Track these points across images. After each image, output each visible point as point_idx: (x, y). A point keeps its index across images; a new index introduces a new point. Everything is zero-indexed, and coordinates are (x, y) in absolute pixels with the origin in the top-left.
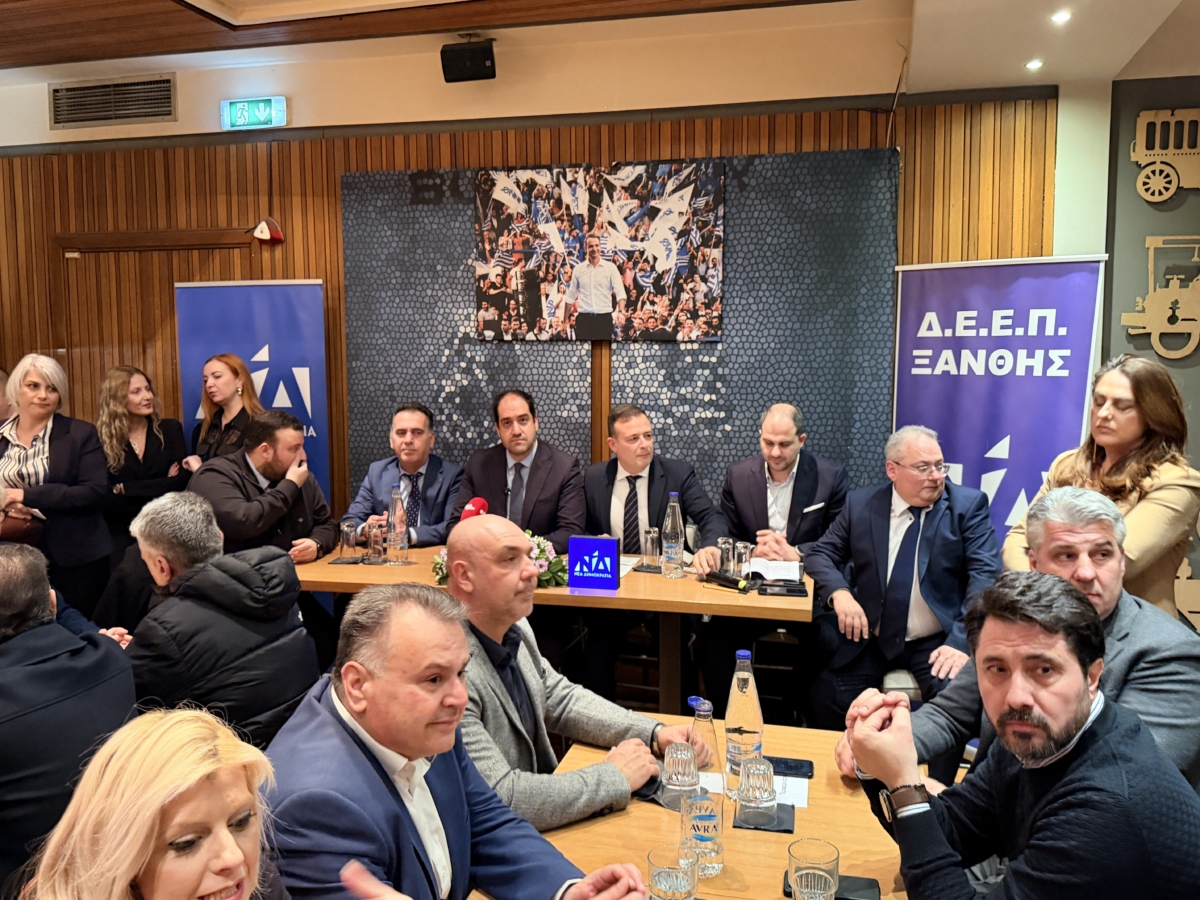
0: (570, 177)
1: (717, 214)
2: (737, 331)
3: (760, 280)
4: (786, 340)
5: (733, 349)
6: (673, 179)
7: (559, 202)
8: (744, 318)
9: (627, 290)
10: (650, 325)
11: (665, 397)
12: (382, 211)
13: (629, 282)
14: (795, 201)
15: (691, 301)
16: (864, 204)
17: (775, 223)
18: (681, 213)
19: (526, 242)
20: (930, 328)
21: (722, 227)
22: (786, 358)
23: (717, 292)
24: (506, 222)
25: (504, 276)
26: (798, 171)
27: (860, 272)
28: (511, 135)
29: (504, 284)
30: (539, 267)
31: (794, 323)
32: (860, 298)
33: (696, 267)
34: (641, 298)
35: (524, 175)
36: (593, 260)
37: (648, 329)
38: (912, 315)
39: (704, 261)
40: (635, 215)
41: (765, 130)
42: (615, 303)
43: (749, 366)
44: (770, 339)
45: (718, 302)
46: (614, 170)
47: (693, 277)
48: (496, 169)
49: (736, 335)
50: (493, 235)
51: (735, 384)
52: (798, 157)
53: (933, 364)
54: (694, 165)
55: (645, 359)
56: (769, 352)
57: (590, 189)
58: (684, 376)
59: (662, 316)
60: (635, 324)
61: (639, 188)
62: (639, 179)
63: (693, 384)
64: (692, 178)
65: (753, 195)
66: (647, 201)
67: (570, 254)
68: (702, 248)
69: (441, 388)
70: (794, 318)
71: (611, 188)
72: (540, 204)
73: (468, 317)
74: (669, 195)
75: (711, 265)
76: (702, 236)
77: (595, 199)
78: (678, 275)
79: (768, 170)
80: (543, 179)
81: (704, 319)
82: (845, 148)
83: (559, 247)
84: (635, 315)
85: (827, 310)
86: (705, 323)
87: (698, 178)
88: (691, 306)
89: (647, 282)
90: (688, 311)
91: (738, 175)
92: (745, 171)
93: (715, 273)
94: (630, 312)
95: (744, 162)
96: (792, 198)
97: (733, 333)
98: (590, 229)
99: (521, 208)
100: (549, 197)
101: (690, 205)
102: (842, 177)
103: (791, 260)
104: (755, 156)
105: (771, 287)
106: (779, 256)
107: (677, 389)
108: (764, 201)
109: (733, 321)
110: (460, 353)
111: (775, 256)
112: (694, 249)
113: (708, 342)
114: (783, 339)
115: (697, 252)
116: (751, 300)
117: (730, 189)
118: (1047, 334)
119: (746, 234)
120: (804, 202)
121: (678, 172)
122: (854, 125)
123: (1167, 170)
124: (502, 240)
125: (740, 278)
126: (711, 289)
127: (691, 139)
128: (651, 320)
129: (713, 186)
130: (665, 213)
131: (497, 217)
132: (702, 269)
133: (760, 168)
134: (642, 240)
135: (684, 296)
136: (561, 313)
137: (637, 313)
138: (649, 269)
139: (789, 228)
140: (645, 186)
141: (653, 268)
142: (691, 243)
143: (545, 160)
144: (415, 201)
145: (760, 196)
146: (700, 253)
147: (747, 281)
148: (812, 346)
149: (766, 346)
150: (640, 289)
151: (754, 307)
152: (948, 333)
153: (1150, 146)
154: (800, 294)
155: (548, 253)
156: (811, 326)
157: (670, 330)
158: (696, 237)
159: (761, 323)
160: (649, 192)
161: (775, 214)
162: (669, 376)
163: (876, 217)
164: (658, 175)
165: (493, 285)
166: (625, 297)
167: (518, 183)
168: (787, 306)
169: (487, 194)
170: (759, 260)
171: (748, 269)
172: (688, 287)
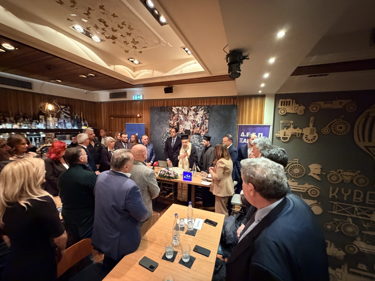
0: (184, 108)
1: (208, 114)
3: (214, 125)
4: (218, 135)
6: (201, 109)
7: (183, 112)
8: (212, 131)
9: (193, 126)
12: (156, 113)
13: (193, 125)
14: (220, 113)
16: (232, 114)
19: (177, 118)
20: (243, 135)
21: (208, 117)
22: (218, 138)
23: (207, 127)
24: (174, 115)
25: (174, 123)
26: (221, 108)
27: (231, 125)
28: (176, 101)
29: (174, 124)
30: (179, 122)
35: (177, 107)
36: (188, 121)
37: (196, 132)
40: (194, 114)
42: (191, 128)
45: (207, 129)
46: (191, 107)
47: (203, 124)
48: (173, 106)
50: (172, 117)
53: (243, 141)
54: (204, 106)
55: (196, 137)
56: (216, 137)
57: (187, 110)
59: (198, 130)
60: (194, 132)
61: (195, 110)
64: (204, 108)
65: (213, 112)
66: (196, 112)
67: (184, 120)
69: (164, 140)
71: (191, 110)
72: (180, 112)
73: (168, 129)
74: (200, 111)
76: (205, 118)
77: (188, 111)
78: (201, 124)
79: (216, 108)
80: (180, 108)
81: (205, 131)
82: (229, 104)
83: (182, 119)
90: (203, 130)
91: (211, 108)
93: (207, 124)
95: (212, 106)
98: (187, 116)
99: (177, 112)
101: (203, 113)
102: (228, 109)
104: (214, 105)
105: (216, 127)
106: (217, 122)
109: (210, 132)
110: (167, 135)
116: (213, 129)
117: (210, 110)
119: (212, 118)
120: (222, 113)
121: (201, 107)
122: (230, 101)
123: (284, 109)
124: (174, 118)
125: (211, 125)
127: (204, 102)
129: (207, 110)
130: (199, 114)
131: (173, 114)
132: (205, 123)
134: (195, 118)
135: (202, 127)
136: (182, 129)
139: (219, 117)
141: (197, 123)
142: (203, 119)
143: (181, 105)
144: (161, 111)
145: (215, 112)
146: (205, 121)
150: (195, 126)
153: (281, 105)
154: (221, 128)
156: (223, 133)
159: (214, 132)
161: (217, 115)
163: (234, 116)
164: (198, 108)
165: (172, 125)
167: (176, 109)
169: (171, 110)
171: (213, 123)
172: (203, 126)
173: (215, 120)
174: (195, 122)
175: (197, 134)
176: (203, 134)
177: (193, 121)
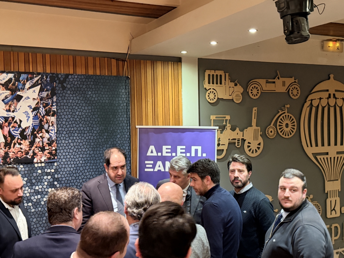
1: (53, 100)
2: (64, 156)
3: (74, 132)
4: (87, 159)
5: (62, 165)
6: (29, 82)
8: (67, 149)
9: (6, 137)
10: (18, 155)
11: (27, 192)
13: (6, 133)
15: (41, 142)
17: (80, 105)
18: (34, 99)
20: (152, 152)
22: (87, 168)
23: (54, 138)
26: (89, 83)
31: (90, 151)
33: (43, 126)
34: (13, 142)
37: (17, 157)
38: (144, 146)
39: (47, 122)
40: (9, 99)
41: (71, 62)
43: (70, 172)
44: (80, 159)
45: (55, 143)
49: (64, 158)
53: (154, 167)
56: (80, 165)
58: (38, 180)
60: (10, 155)
61: (10, 85)
62: (10, 80)
63: (42, 184)
64: (39, 82)
65: (69, 92)
66: (15, 92)
68: (46, 116)
70: (90, 149)
74: (27, 90)
75: (51, 125)
76: (46, 111)
78: (34, 129)
81: (48, 151)
84: (10, 151)
85: (104, 145)
86: (48, 153)
87: (42, 82)
88: (41, 144)
89: (17, 133)
90: (40, 147)
91: (61, 83)
92: (65, 81)
93: (53, 129)
94: (7, 149)
95: (64, 77)
96: (87, 95)
97: (62, 157)
101: (39, 95)
103: (88, 123)
105: (79, 135)
107: (34, 187)
108: (74, 95)
109: (62, 151)
111: (80, 120)
112: (42, 116)
113: (49, 163)
114: (85, 159)
115: (43, 118)
116: (70, 141)
117: (58, 88)
119: (67, 110)
120: (92, 97)
121: (31, 78)
125: (64, 131)
126: (51, 136)
128: (19, 153)
129: (50, 87)
130: (25, 98)
132: (46, 126)
133: (71, 80)
134: (13, 111)
137: (11, 149)
138: (17, 126)
139: (86, 108)
140: (14, 84)
141: (20, 126)
142: (40, 114)
146: (45, 119)
147: (68, 132)
148: (98, 161)
149: (78, 162)
151: (72, 144)
152: (160, 154)
153: (209, 83)
156: (98, 152)
157: (30, 157)
158: (42, 111)
159: (75, 152)
160: (16, 87)
161: (79, 102)
162: (29, 181)
164: (21, 79)
166: (4, 141)
168: (87, 144)
170: (73, 122)
171: (68, 126)
173: (76, 117)
174: (12, 125)
175: (19, 164)
176: (41, 159)
177: (6, 121)
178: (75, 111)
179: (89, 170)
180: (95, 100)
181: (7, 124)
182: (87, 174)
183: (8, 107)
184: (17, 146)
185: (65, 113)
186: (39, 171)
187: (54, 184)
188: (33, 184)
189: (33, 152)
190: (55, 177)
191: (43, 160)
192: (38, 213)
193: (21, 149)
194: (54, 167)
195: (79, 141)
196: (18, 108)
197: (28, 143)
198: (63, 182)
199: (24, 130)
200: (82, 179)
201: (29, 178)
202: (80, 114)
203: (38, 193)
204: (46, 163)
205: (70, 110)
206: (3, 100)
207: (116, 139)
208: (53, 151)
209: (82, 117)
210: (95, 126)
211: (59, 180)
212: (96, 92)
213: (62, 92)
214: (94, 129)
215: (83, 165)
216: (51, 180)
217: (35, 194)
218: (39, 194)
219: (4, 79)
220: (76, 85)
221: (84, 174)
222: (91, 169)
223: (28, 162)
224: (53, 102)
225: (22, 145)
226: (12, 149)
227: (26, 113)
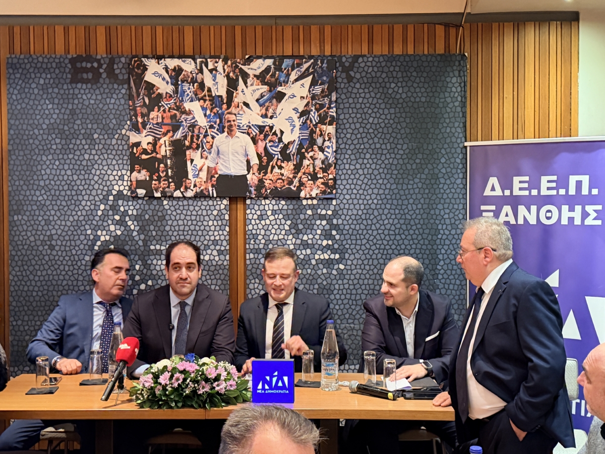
0: (211, 66)
1: (331, 99)
2: (348, 190)
3: (365, 151)
4: (386, 198)
5: (345, 204)
6: (295, 71)
7: (202, 85)
8: (353, 180)
9: (259, 156)
10: (278, 185)
11: (291, 242)
12: (44, 88)
13: (261, 150)
14: (390, 91)
15: (311, 166)
16: (442, 95)
17: (375, 107)
18: (302, 98)
19: (173, 117)
20: (493, 189)
21: (335, 109)
22: (386, 211)
23: (331, 160)
24: (156, 100)
25: (154, 144)
26: (392, 69)
27: (440, 146)
28: (159, 30)
29: (154, 150)
30: (185, 137)
31: (391, 184)
32: (440, 166)
33: (315, 140)
34: (271, 163)
35: (172, 63)
36: (230, 132)
37: (276, 188)
38: (478, 179)
39: (321, 135)
40: (265, 98)
41: (365, 37)
42: (249, 167)
43: (358, 217)
44: (373, 196)
45: (333, 168)
46: (249, 61)
47: (312, 147)
48: (147, 57)
49: (347, 194)
50: (145, 110)
51: (347, 232)
52: (391, 58)
54: (312, 61)
55: (274, 212)
56: (373, 206)
57: (228, 76)
58: (306, 226)
59: (288, 177)
60: (266, 184)
61: (268, 77)
62: (268, 69)
63: (313, 232)
64: (311, 70)
65: (358, 86)
66: (275, 87)
68: (319, 125)
70: (392, 181)
71: (245, 76)
72: (186, 86)
73: (121, 178)
74: (293, 84)
75: (327, 138)
76: (319, 116)
77: (232, 85)
78: (301, 146)
79: (369, 67)
80: (188, 66)
81: (322, 180)
82: (426, 52)
83: (202, 121)
84: (266, 177)
85: (416, 175)
86: (322, 183)
87: (315, 70)
88: (311, 170)
89: (275, 151)
90: (309, 174)
91: (346, 70)
92: (351, 67)
93: (330, 145)
94: (262, 174)
95: (350, 60)
96: (388, 89)
97: (345, 192)
98: (229, 107)
99: (170, 89)
100: (193, 81)
101: (309, 91)
102: (425, 75)
103: (388, 136)
104: (359, 56)
105: (374, 156)
106: (379, 132)
107: (300, 236)
108: (366, 90)
109: (345, 182)
110: (114, 208)
111: (376, 132)
112: (313, 125)
113: (325, 199)
114: (383, 196)
115: (316, 128)
116: (358, 166)
117: (340, 80)
118: (583, 193)
119: (353, 115)
120: (397, 92)
121: (299, 65)
122: (432, 36)
124: (153, 115)
125: (349, 149)
126: (327, 157)
127: (308, 41)
128: (279, 181)
129: (327, 77)
130: (289, 97)
131: (149, 96)
132: (319, 141)
133: (363, 65)
134: (271, 117)
135: (306, 162)
136: (203, 175)
137: (267, 175)
138: (277, 141)
139: (386, 111)
140: (273, 75)
141: (280, 140)
142: (311, 121)
143: (189, 51)
144: (74, 81)
145: (363, 86)
146: (318, 129)
147: (354, 152)
148: (406, 202)
149: (370, 202)
151: (361, 172)
152: (507, 193)
154: (395, 162)
155: (193, 126)
156: (405, 187)
157: (295, 189)
158: (314, 116)
159: (366, 184)
160: (277, 80)
161: (375, 101)
162: (294, 226)
163: (451, 105)
164: (283, 67)
165: (145, 152)
166: (258, 163)
167: (166, 69)
168: (386, 171)
169: (140, 78)
170: (364, 135)
171: (356, 142)
172: (308, 155)
173: (368, 126)
174: (270, 137)
175: (279, 198)
176: (311, 193)
177: (261, 132)
178: (368, 116)
179: (389, 216)
180: (401, 98)
181: (262, 136)
182: (386, 222)
183: (264, 111)
184: (276, 170)
185: (351, 120)
186: (309, 212)
187: (331, 234)
188: (299, 232)
189: (300, 181)
190: (333, 224)
191: (314, 195)
192: (307, 276)
193: (282, 175)
194: (332, 208)
195: (373, 166)
196: (278, 113)
197: (292, 167)
198: (345, 232)
199: (286, 147)
200: (377, 230)
201: (294, 221)
202: (376, 121)
203: (306, 246)
204: (320, 199)
205: (359, 116)
206: (257, 100)
207: (438, 165)
208: (330, 181)
209: (378, 126)
210: (401, 141)
211: (339, 229)
212: (404, 84)
213: (347, 85)
214: (399, 147)
215: (378, 207)
216: (327, 227)
217: (302, 247)
218: (308, 248)
219: (259, 68)
220: (370, 73)
221: (381, 222)
222: (392, 214)
223: (292, 196)
224: (331, 102)
225: (283, 170)
226: (269, 175)
227: (290, 119)
